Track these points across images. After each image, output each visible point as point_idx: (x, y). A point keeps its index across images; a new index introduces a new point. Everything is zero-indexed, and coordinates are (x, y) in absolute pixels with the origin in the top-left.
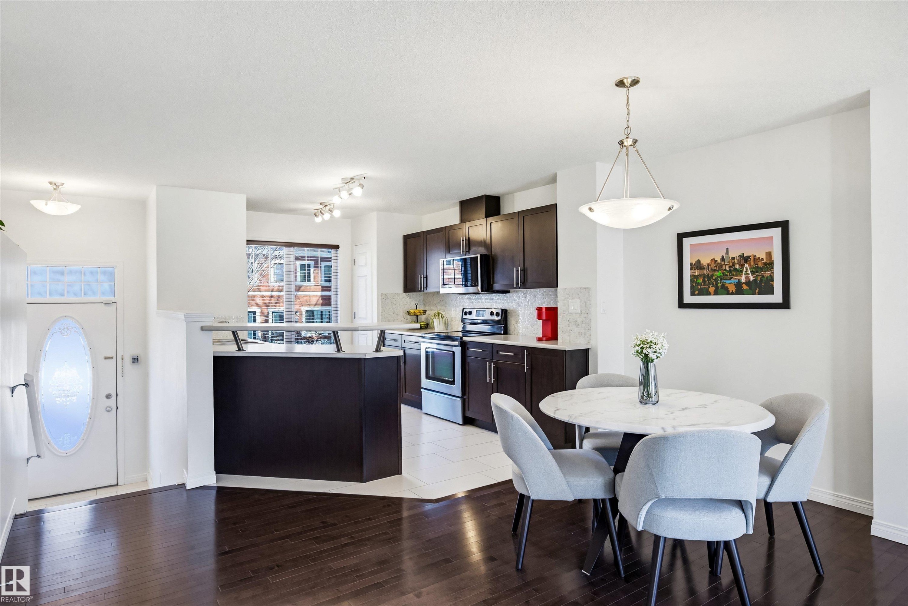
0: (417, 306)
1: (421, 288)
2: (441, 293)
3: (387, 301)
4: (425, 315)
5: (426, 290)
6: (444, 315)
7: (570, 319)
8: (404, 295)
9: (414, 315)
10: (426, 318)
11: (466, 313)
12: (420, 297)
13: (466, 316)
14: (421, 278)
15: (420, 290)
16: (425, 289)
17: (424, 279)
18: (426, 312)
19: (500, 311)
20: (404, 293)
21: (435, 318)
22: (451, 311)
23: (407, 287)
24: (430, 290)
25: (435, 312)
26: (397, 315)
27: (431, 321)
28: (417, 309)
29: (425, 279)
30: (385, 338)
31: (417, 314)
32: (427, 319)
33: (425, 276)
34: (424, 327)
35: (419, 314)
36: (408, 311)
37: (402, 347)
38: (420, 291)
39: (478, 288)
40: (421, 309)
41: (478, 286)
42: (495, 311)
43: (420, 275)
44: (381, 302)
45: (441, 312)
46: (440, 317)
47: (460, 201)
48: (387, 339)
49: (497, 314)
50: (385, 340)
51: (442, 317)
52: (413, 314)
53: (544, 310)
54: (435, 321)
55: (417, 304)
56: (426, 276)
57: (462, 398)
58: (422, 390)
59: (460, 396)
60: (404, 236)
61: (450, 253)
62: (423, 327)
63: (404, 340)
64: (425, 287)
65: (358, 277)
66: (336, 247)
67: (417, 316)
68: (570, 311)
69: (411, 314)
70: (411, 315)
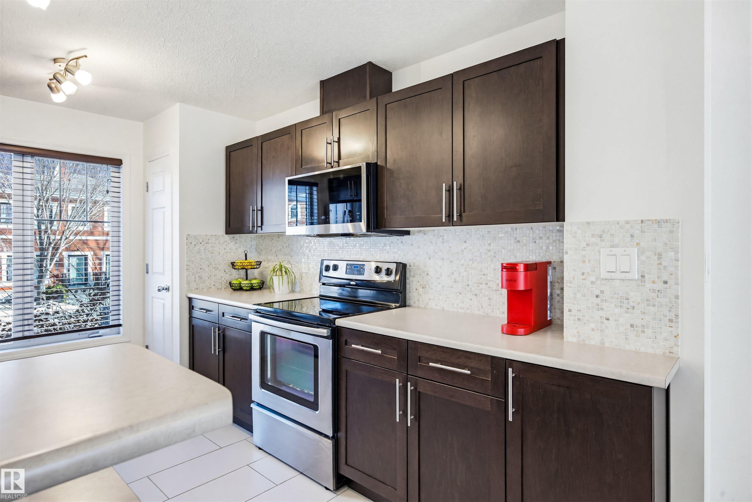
0: (246, 255)
1: (253, 227)
2: (287, 233)
3: (197, 247)
4: (258, 268)
5: (262, 230)
6: (289, 269)
7: (602, 292)
8: (227, 237)
9: (243, 269)
10: (261, 272)
11: (327, 268)
12: (251, 241)
13: (327, 272)
14: (253, 210)
15: (251, 230)
16: (260, 228)
17: (258, 211)
18: (260, 264)
19: (393, 267)
20: (227, 235)
21: (275, 274)
22: (301, 262)
23: (231, 227)
24: (267, 229)
25: (274, 264)
26: (214, 268)
27: (269, 277)
28: (246, 259)
29: (259, 213)
30: (193, 306)
31: (246, 267)
32: (261, 274)
33: (259, 208)
34: (257, 287)
35: (250, 267)
36: (231, 263)
37: (219, 324)
38: (251, 232)
39: (360, 226)
40: (252, 258)
41: (361, 221)
42: (384, 267)
43: (251, 207)
44: (187, 249)
45: (284, 264)
46: (284, 273)
47: (321, 81)
48: (194, 309)
49: (389, 272)
50: (193, 309)
51: (286, 272)
52: (240, 268)
53: (521, 268)
54: (275, 279)
55: (246, 252)
56: (262, 207)
57: (335, 439)
58: (252, 405)
59: (330, 434)
60: (227, 147)
61: (303, 167)
62: (255, 288)
63: (223, 313)
64: (259, 224)
65: (152, 209)
66: (117, 163)
67: (247, 270)
68: (604, 275)
69: (237, 267)
70: (236, 269)
